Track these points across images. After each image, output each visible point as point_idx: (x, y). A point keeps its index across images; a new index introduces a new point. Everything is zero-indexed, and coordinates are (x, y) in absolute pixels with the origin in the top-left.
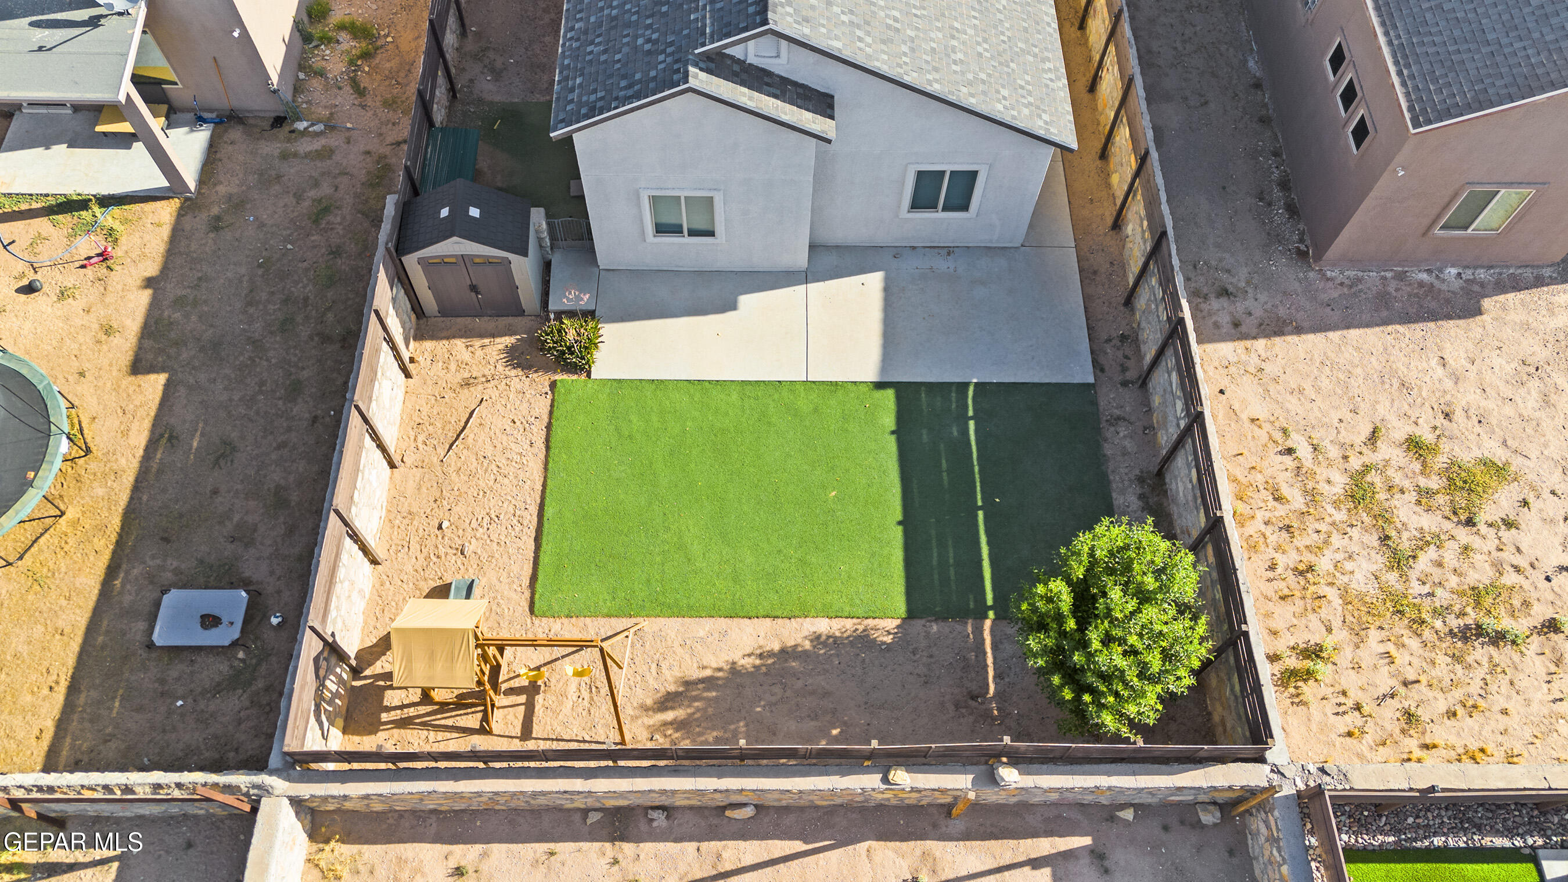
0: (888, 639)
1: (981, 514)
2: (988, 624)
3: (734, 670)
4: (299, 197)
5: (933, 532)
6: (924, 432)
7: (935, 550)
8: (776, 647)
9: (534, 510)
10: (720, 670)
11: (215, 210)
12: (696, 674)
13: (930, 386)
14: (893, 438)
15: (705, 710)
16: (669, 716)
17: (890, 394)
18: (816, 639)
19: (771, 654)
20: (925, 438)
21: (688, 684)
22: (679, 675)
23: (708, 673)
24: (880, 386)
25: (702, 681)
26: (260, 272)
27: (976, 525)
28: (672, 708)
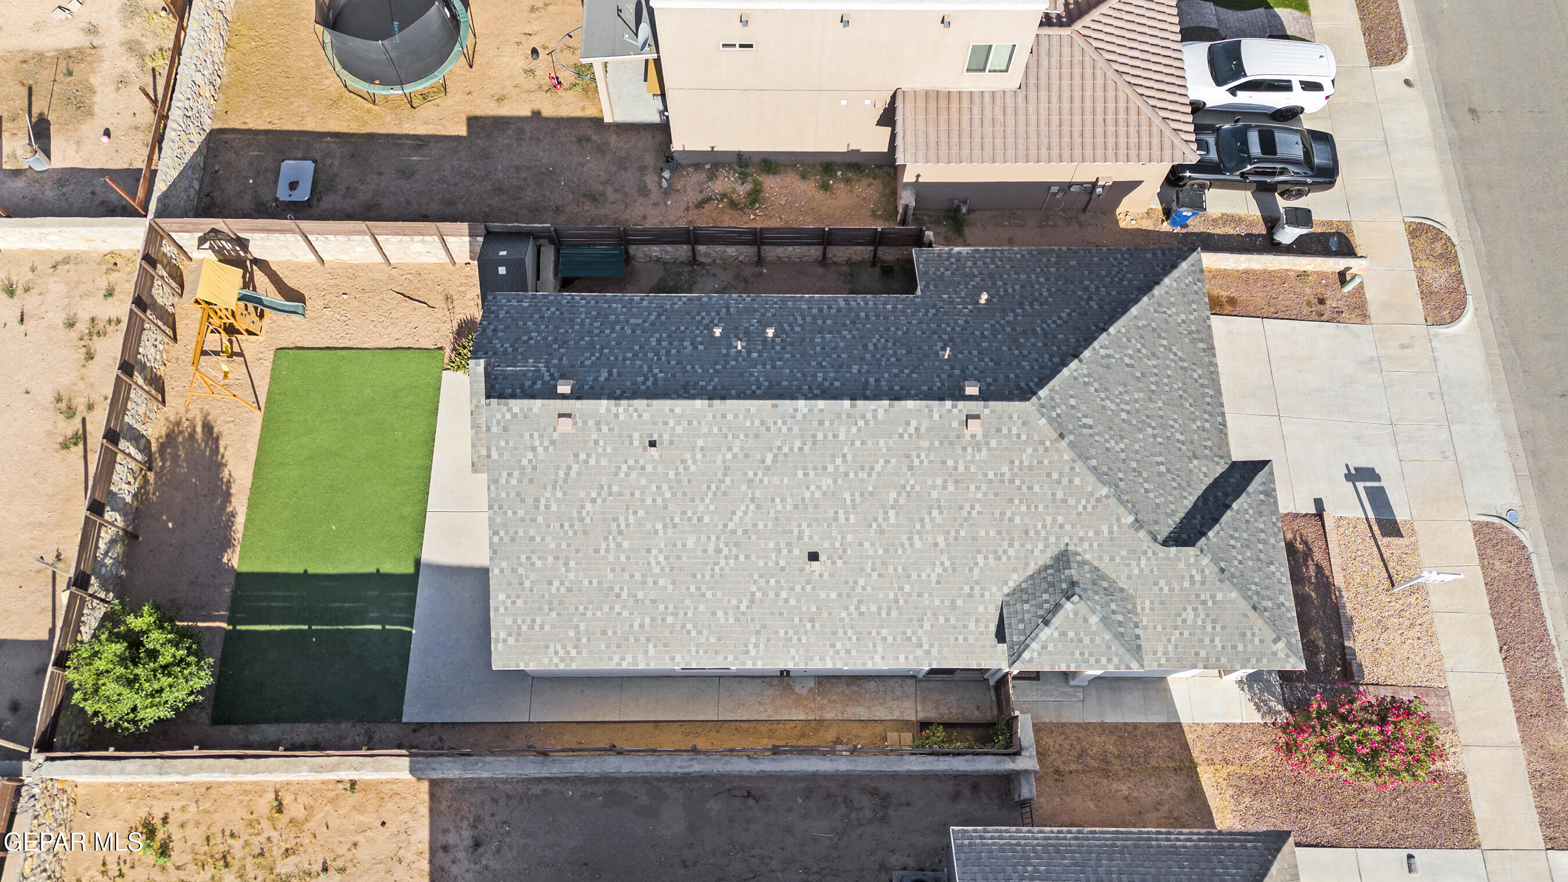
0: (225, 560)
1: (306, 627)
2: (224, 625)
3: (222, 465)
4: (605, 183)
5: (296, 594)
6: (376, 593)
7: (282, 594)
8: (232, 491)
9: (349, 344)
10: (223, 457)
11: (594, 137)
12: (222, 443)
13: (413, 600)
14: (373, 570)
15: (199, 448)
16: (199, 429)
17: (410, 570)
18: (233, 515)
19: (229, 488)
20: (370, 593)
21: (217, 439)
22: (224, 434)
23: (222, 450)
24: (418, 563)
25: (217, 447)
26: (543, 170)
27: (297, 623)
28: (203, 431)
